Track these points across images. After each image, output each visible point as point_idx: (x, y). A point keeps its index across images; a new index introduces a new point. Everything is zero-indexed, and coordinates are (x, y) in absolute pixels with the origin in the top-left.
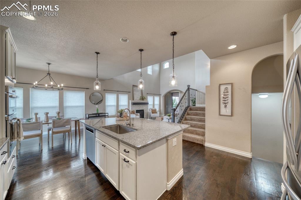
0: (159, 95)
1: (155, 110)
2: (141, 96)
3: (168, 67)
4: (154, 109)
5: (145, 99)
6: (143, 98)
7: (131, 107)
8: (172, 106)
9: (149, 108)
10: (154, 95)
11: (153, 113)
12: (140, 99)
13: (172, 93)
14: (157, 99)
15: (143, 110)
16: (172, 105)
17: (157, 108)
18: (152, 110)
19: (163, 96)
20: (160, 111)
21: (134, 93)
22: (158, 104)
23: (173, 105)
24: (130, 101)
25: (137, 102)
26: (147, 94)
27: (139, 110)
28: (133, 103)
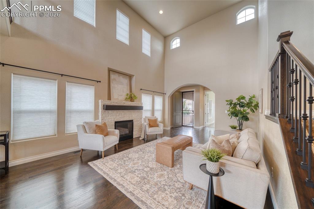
0: (163, 94)
1: (156, 120)
2: (129, 92)
3: (178, 45)
4: (153, 118)
5: (135, 100)
6: (131, 98)
7: (102, 115)
8: (182, 113)
9: (144, 117)
10: (154, 93)
11: (151, 126)
12: (126, 98)
13: (183, 92)
14: (159, 101)
15: (132, 121)
16: (182, 111)
17: (158, 116)
18: (148, 119)
19: (169, 97)
20: (163, 122)
21: (112, 85)
22: (160, 110)
23: (184, 112)
24: (100, 101)
25: (116, 104)
26: (141, 89)
27: (121, 120)
28: (107, 106)
